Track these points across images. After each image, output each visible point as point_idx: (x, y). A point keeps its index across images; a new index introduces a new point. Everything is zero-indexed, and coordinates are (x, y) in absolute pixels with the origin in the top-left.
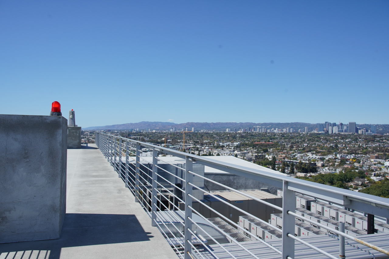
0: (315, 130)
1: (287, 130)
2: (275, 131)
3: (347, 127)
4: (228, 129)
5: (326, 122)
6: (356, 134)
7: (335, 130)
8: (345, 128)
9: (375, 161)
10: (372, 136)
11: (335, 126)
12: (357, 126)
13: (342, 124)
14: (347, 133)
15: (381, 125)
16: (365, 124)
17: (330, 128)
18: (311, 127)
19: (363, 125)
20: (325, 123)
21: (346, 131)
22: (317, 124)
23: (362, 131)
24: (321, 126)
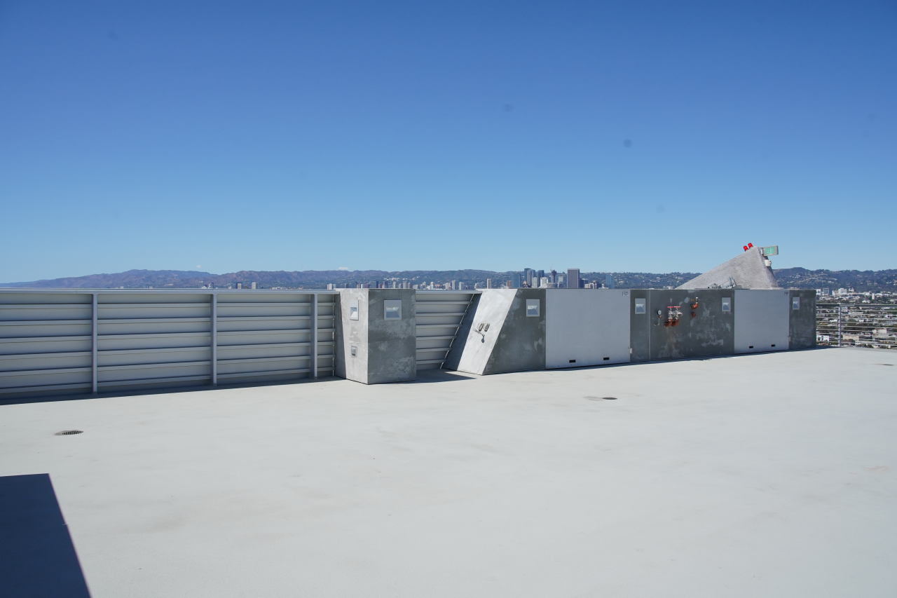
0: (505, 284)
3: (565, 279)
4: (331, 285)
5: (526, 270)
7: (544, 284)
8: (561, 279)
11: (543, 277)
12: (581, 276)
13: (554, 273)
15: (621, 274)
16: (596, 273)
17: (535, 280)
18: (498, 279)
19: (591, 274)
20: (524, 270)
22: (509, 272)
23: (591, 286)
24: (517, 277)
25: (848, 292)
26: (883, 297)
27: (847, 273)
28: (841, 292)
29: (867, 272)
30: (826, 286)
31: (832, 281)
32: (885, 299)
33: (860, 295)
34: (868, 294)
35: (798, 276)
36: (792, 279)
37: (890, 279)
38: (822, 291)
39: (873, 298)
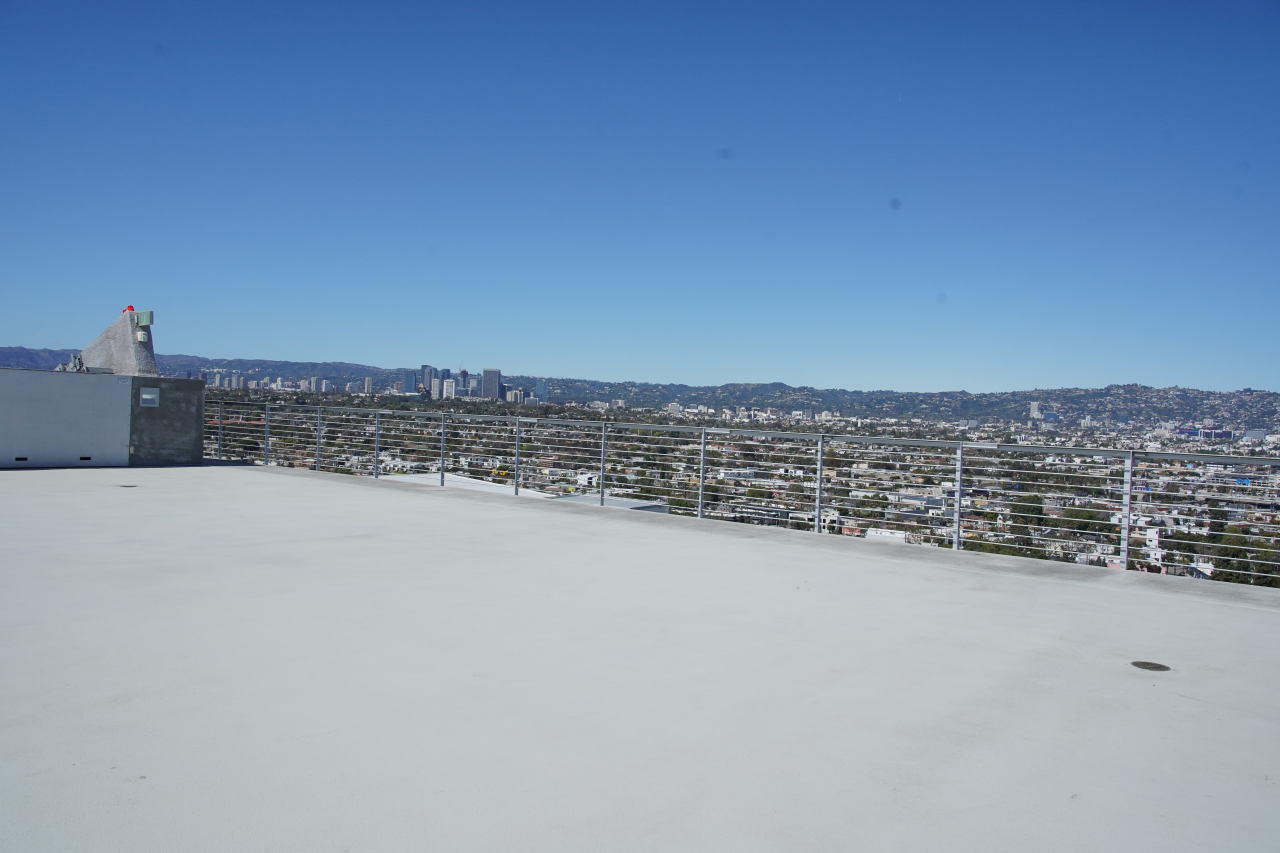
0: (392, 387)
1: (310, 384)
2: (273, 386)
3: (479, 383)
5: (424, 367)
6: (500, 402)
7: (449, 389)
8: (473, 384)
9: (551, 473)
10: (541, 408)
11: (449, 378)
12: (502, 380)
13: (464, 374)
14: (477, 400)
15: (558, 381)
16: (522, 377)
17: (435, 382)
18: (382, 378)
19: (517, 378)
20: (420, 368)
21: (474, 393)
22: (399, 370)
23: (516, 395)
24: (411, 377)
25: (833, 416)
26: (871, 424)
27: (833, 393)
28: (824, 416)
29: (855, 392)
30: (808, 408)
31: (817, 401)
32: (872, 426)
33: (846, 421)
34: (854, 419)
35: (778, 394)
36: (770, 397)
37: (880, 402)
38: (804, 414)
39: (859, 425)
